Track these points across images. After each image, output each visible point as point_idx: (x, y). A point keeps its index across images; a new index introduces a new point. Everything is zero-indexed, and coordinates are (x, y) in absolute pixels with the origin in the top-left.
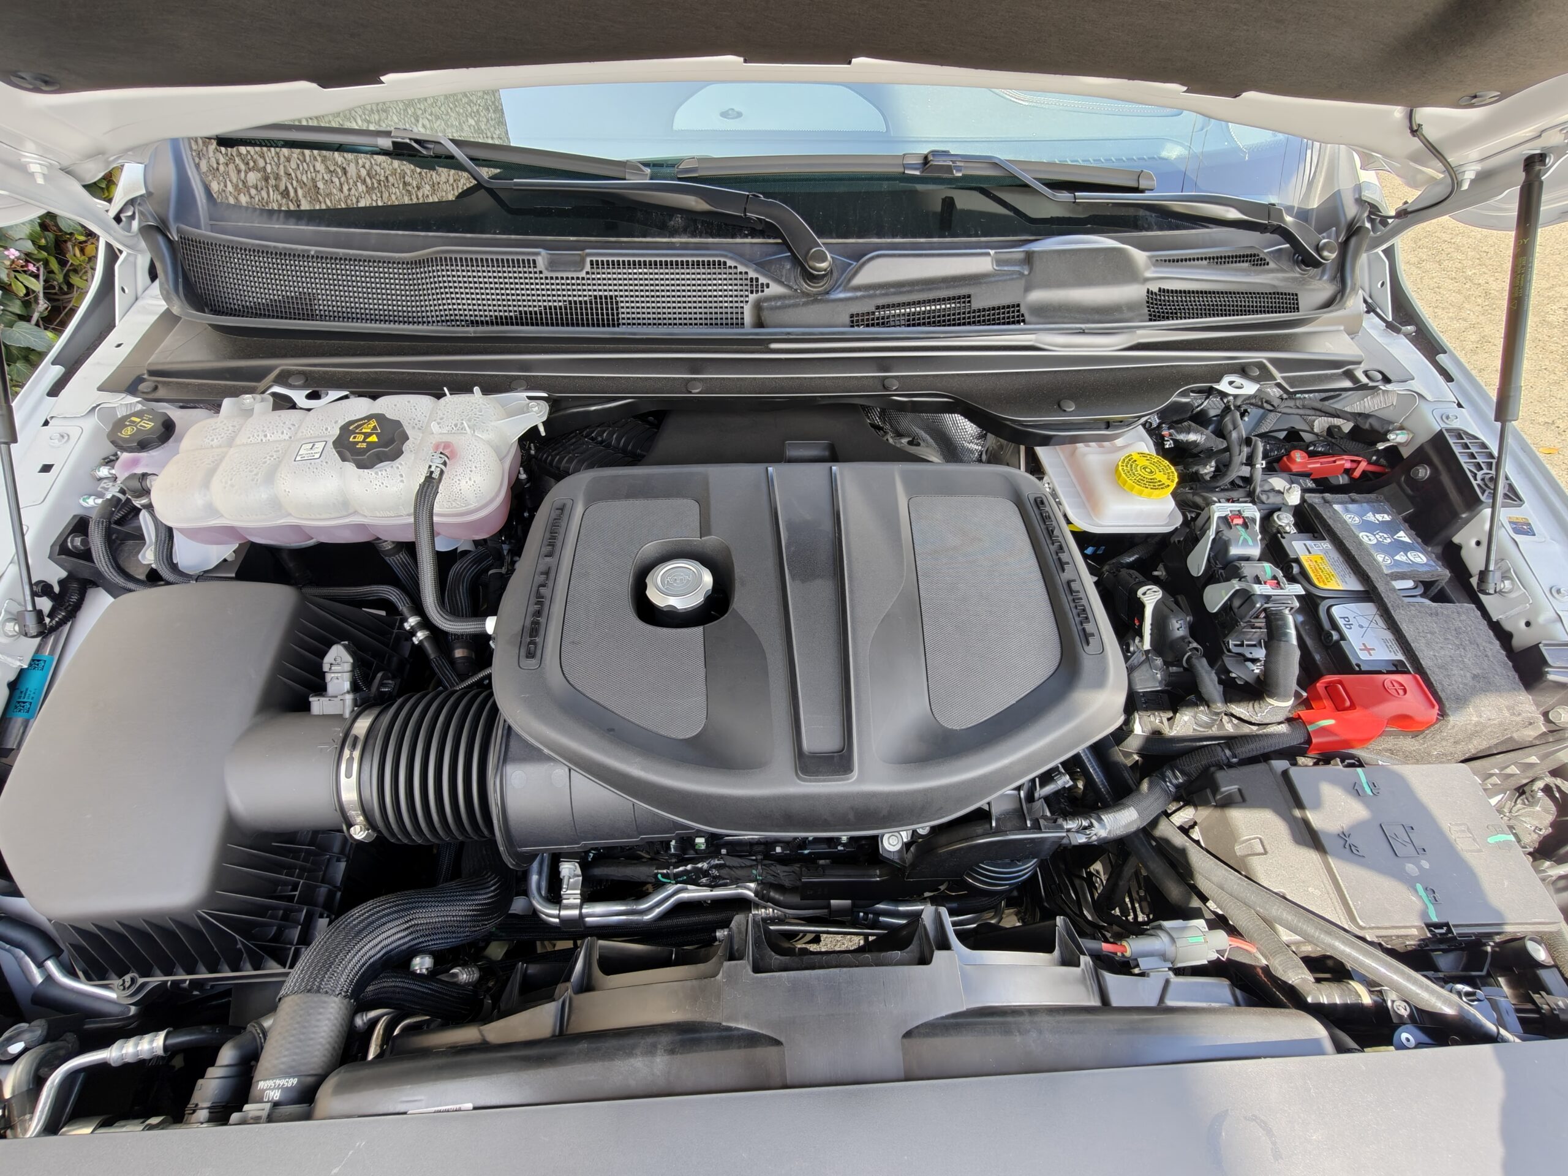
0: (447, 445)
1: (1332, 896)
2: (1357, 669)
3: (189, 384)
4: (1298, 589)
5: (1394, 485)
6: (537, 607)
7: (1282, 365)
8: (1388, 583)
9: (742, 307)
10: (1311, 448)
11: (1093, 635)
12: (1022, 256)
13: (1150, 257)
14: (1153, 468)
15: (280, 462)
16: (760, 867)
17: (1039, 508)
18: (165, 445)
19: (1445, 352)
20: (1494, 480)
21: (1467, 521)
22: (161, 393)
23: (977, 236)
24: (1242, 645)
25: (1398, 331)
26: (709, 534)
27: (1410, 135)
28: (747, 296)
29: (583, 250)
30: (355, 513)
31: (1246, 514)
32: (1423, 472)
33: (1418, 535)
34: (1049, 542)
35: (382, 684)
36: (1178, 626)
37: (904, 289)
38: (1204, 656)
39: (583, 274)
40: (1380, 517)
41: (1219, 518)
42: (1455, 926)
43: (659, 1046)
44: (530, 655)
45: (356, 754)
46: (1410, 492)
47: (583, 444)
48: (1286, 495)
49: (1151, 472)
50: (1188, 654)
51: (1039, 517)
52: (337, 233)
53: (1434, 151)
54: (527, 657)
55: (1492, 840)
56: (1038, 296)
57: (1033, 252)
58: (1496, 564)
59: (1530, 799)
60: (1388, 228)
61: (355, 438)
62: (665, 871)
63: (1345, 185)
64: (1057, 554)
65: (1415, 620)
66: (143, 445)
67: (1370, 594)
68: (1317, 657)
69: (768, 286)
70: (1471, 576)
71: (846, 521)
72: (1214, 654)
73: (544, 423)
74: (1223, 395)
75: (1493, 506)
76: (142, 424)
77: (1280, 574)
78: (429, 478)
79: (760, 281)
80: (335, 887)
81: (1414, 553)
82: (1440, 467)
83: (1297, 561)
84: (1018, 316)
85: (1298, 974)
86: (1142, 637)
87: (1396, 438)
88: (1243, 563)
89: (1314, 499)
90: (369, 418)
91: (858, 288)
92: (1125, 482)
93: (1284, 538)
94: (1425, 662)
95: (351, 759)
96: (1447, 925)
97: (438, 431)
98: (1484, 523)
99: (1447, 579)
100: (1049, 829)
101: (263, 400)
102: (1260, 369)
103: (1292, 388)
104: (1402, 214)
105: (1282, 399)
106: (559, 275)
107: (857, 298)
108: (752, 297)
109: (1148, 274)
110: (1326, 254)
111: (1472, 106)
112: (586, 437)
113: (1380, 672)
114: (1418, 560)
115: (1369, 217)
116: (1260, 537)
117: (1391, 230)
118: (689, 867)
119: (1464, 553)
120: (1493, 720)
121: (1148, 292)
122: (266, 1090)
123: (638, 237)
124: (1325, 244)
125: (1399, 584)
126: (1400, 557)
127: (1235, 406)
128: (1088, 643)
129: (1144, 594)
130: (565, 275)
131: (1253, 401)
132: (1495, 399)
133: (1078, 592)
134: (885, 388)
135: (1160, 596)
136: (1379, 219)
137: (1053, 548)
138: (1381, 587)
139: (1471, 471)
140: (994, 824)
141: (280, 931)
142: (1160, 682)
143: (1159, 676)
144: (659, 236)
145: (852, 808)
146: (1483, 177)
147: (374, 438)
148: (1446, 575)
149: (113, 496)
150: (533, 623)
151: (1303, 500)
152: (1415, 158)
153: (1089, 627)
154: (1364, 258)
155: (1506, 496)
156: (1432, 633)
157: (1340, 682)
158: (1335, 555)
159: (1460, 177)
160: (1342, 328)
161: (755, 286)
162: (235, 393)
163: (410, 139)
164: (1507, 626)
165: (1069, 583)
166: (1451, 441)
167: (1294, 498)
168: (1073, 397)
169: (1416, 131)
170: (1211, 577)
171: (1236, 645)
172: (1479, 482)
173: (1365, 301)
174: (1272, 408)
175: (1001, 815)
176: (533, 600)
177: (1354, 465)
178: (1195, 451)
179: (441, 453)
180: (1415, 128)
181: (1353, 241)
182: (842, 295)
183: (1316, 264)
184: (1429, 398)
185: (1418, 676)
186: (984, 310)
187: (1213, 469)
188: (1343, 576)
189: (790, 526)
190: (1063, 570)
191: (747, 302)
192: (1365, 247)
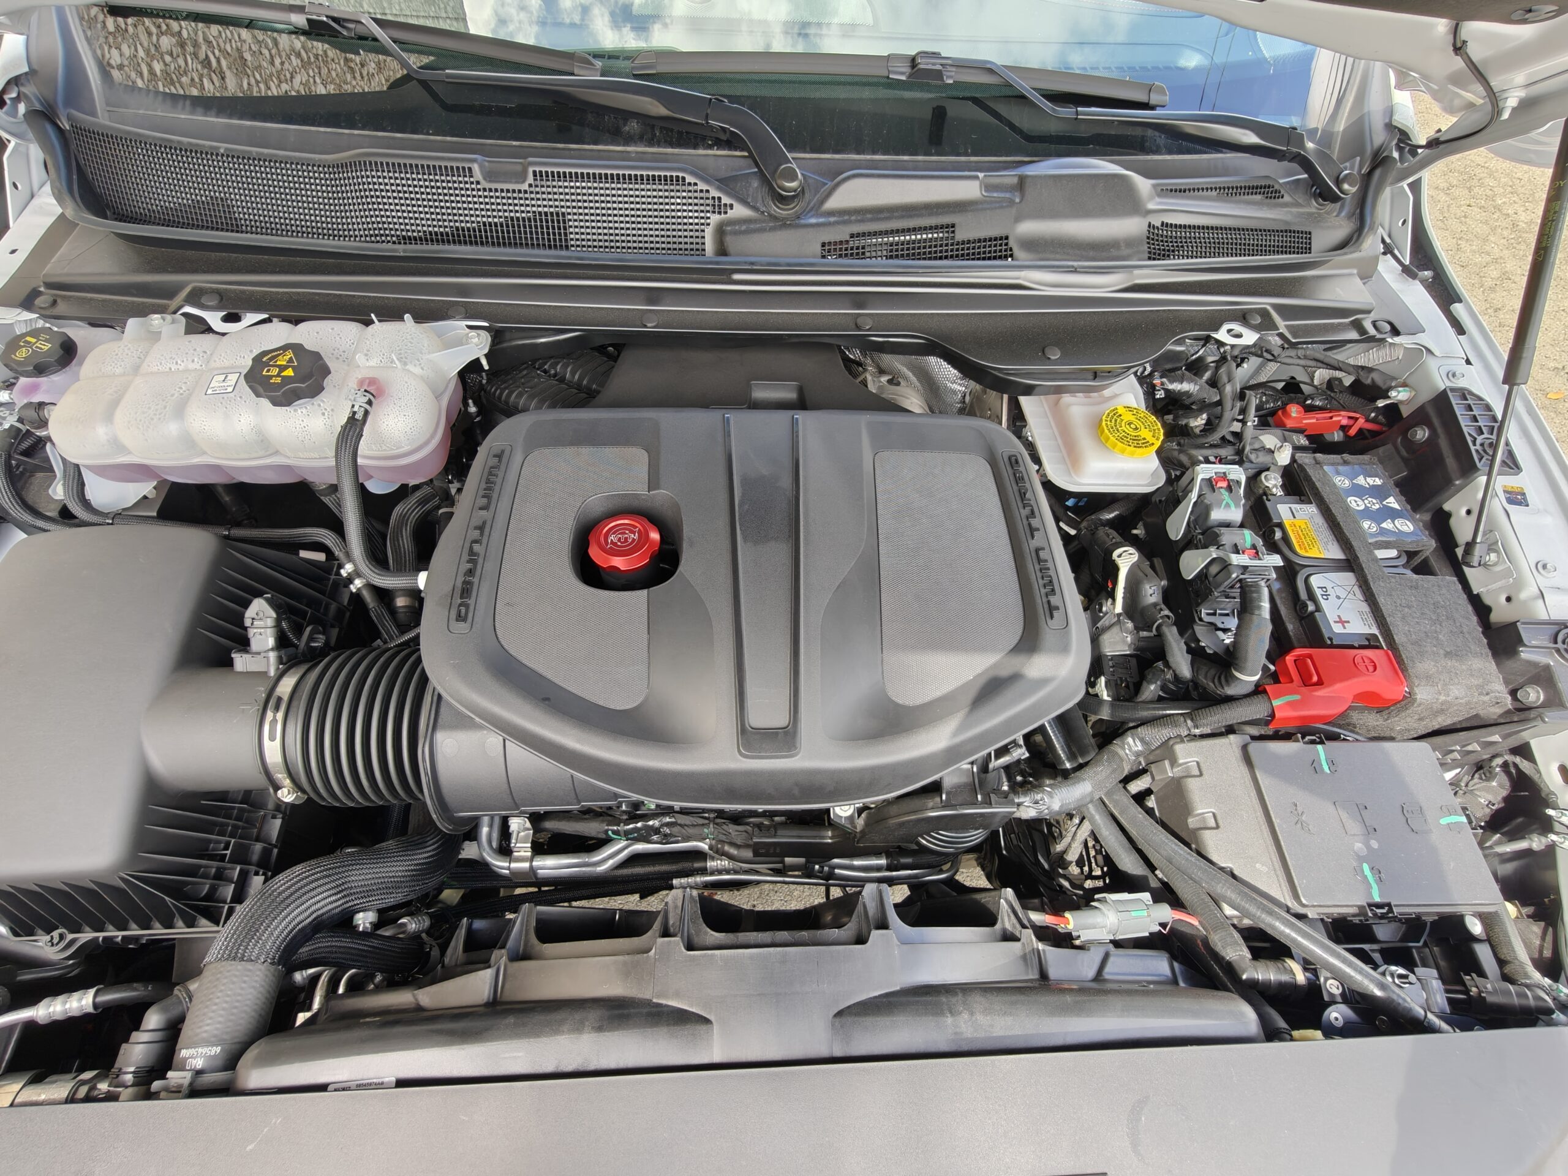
0: (373, 381)
1: (1279, 872)
2: (1329, 642)
3: (91, 299)
4: (1277, 560)
5: (1389, 446)
6: (469, 566)
7: (1286, 312)
8: (1371, 553)
9: (703, 231)
10: (1309, 402)
11: (1057, 608)
12: (1015, 180)
13: (1154, 186)
14: (1139, 424)
15: (190, 395)
16: (711, 826)
17: (1012, 468)
18: (67, 369)
19: (1460, 301)
20: (1494, 446)
21: (1460, 489)
22: (62, 308)
23: (966, 155)
24: (1214, 614)
25: (1413, 276)
26: (658, 488)
27: (1452, 53)
28: (709, 218)
29: (525, 158)
30: (277, 453)
31: (1231, 477)
32: (1421, 434)
33: (1409, 501)
34: (1020, 505)
35: (311, 639)
36: (1151, 591)
37: (882, 216)
38: (1175, 624)
39: (525, 187)
40: (1370, 481)
41: (1202, 479)
42: (1396, 906)
43: (587, 1023)
44: (460, 618)
45: (280, 716)
46: (1404, 453)
47: (534, 377)
48: (1276, 454)
49: (1136, 429)
50: (1158, 622)
51: (1012, 478)
52: (251, 127)
53: (1478, 73)
54: (457, 620)
55: (1444, 821)
56: (1029, 228)
57: (1027, 176)
58: (1484, 534)
59: (1488, 775)
60: (1417, 158)
61: (268, 371)
62: (615, 828)
63: (1375, 105)
64: (1027, 518)
65: (1393, 593)
66: (40, 370)
67: (1351, 564)
68: (1290, 627)
69: (731, 206)
70: (1457, 546)
71: (805, 478)
72: (1185, 623)
73: (486, 356)
74: (1220, 344)
75: (1489, 474)
76: (38, 345)
77: (1260, 542)
78: (352, 419)
79: (723, 202)
80: (270, 844)
81: (1401, 520)
82: (1440, 430)
83: (1280, 525)
84: (1006, 250)
85: (1236, 951)
86: (1114, 600)
87: (1399, 395)
88: (1223, 530)
89: (1305, 458)
90: (285, 348)
91: (831, 213)
92: (1108, 439)
93: (1269, 500)
94: (1398, 638)
95: (274, 721)
96: (1389, 905)
97: (367, 364)
98: (1477, 491)
99: (1432, 549)
100: (1000, 804)
101: (173, 322)
102: (1262, 316)
103: (1295, 338)
104: (1433, 143)
105: (1283, 348)
106: (499, 186)
107: (829, 224)
108: (715, 219)
109: (1151, 206)
110: (1346, 186)
111: (1524, 21)
112: (538, 369)
113: (1352, 647)
114: (1405, 529)
115: (1397, 145)
116: (1243, 501)
117: (1420, 161)
118: (639, 825)
119: (1453, 522)
120: (1461, 699)
121: (1149, 226)
122: (189, 1058)
123: (589, 144)
124: (1347, 175)
125: (1381, 554)
126: (1387, 525)
127: (1231, 357)
128: (1052, 617)
129: (1120, 556)
130: (505, 186)
131: (1253, 350)
132: (1506, 357)
133: (1046, 561)
134: (858, 328)
135: (1136, 559)
136: (1407, 148)
137: (1025, 512)
138: (1363, 558)
139: (1470, 435)
140: (944, 797)
141: (213, 889)
142: (1130, 646)
143: (1129, 639)
144: (612, 143)
145: (797, 785)
146: (1527, 105)
147: (289, 372)
148: (1431, 545)
149: (12, 426)
150: (464, 582)
151: (1293, 460)
152: (1455, 79)
153: (1055, 600)
154: (1387, 193)
155: (1504, 463)
156: (1409, 607)
157: (1310, 656)
158: (1320, 520)
159: (1501, 104)
160: (1355, 271)
161: (719, 207)
162: (143, 312)
163: (327, 17)
164: (1487, 600)
165: (1037, 551)
166: (1454, 401)
167: (1284, 457)
168: (1058, 343)
169: (1460, 48)
170: (1189, 543)
171: (1208, 614)
172: (1478, 447)
173: (1383, 241)
174: (1271, 358)
175: (952, 788)
176: (465, 557)
177: (1351, 422)
178: (1187, 402)
179: (366, 391)
180: (1459, 45)
181: (1377, 173)
182: (813, 221)
183: (1335, 199)
184: (1437, 353)
185: (1390, 652)
186: (969, 242)
187: (1204, 422)
188: (1326, 543)
189: (745, 481)
190: (1033, 537)
191: (708, 224)
192: (1390, 180)
